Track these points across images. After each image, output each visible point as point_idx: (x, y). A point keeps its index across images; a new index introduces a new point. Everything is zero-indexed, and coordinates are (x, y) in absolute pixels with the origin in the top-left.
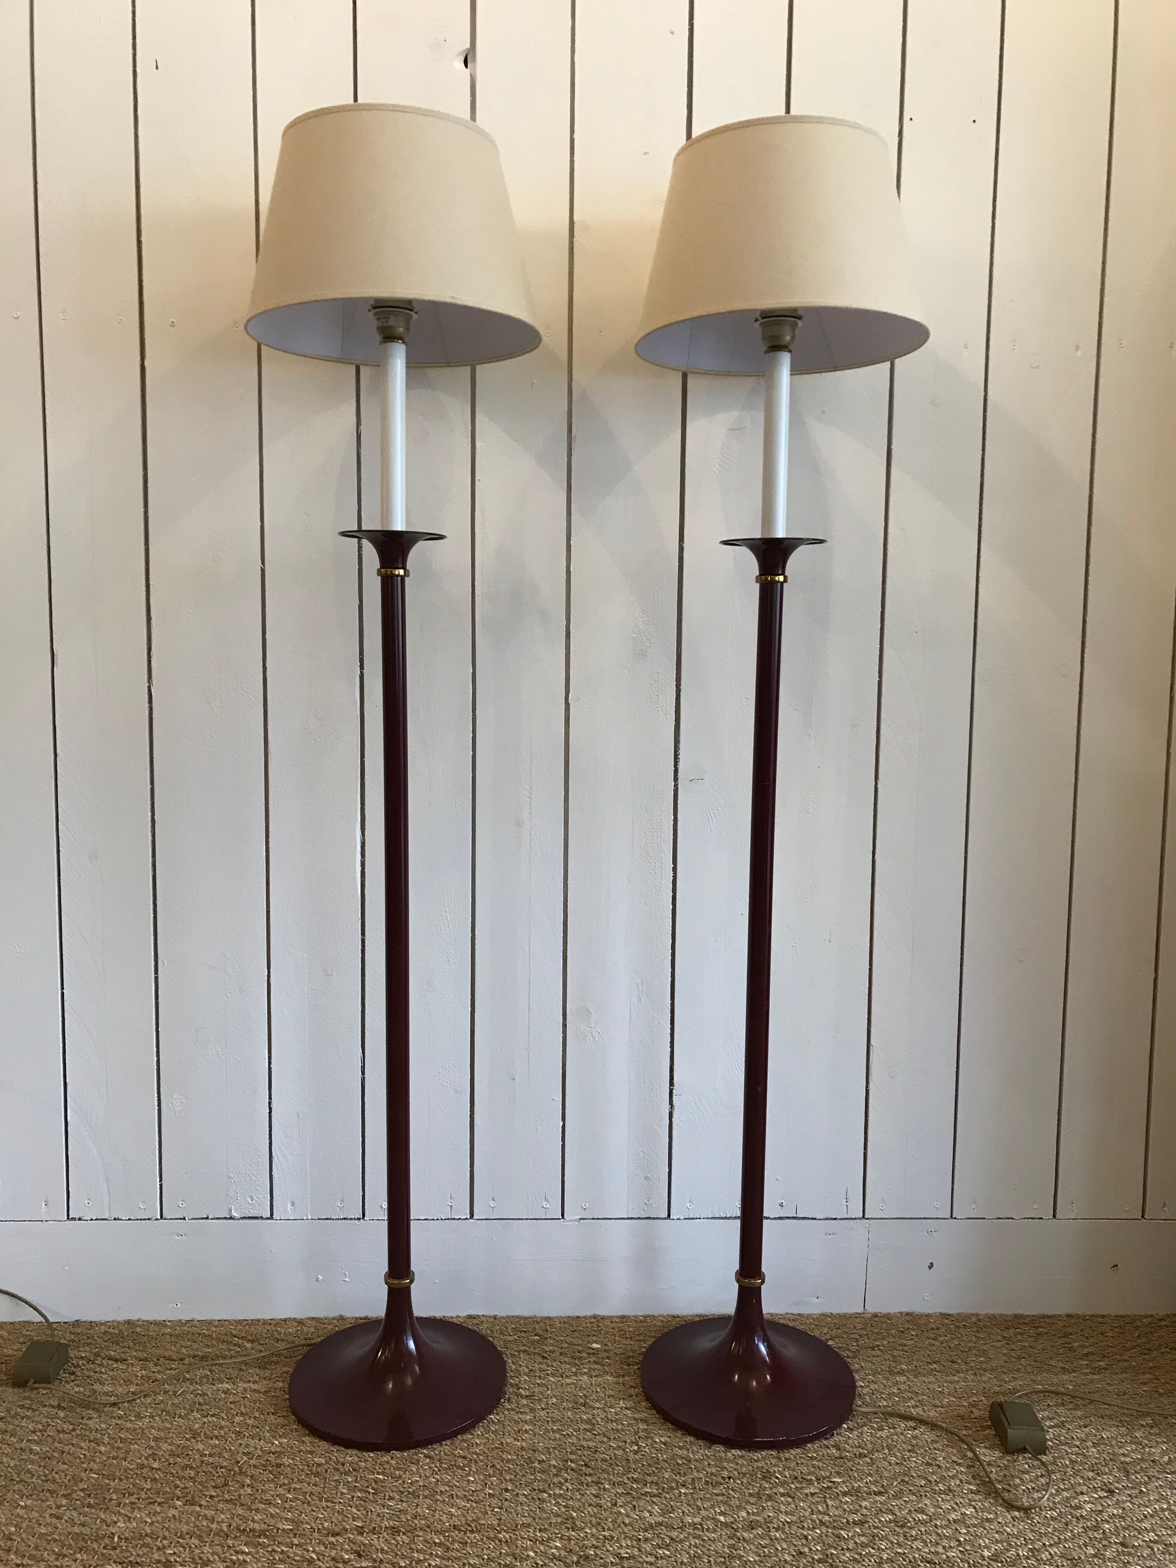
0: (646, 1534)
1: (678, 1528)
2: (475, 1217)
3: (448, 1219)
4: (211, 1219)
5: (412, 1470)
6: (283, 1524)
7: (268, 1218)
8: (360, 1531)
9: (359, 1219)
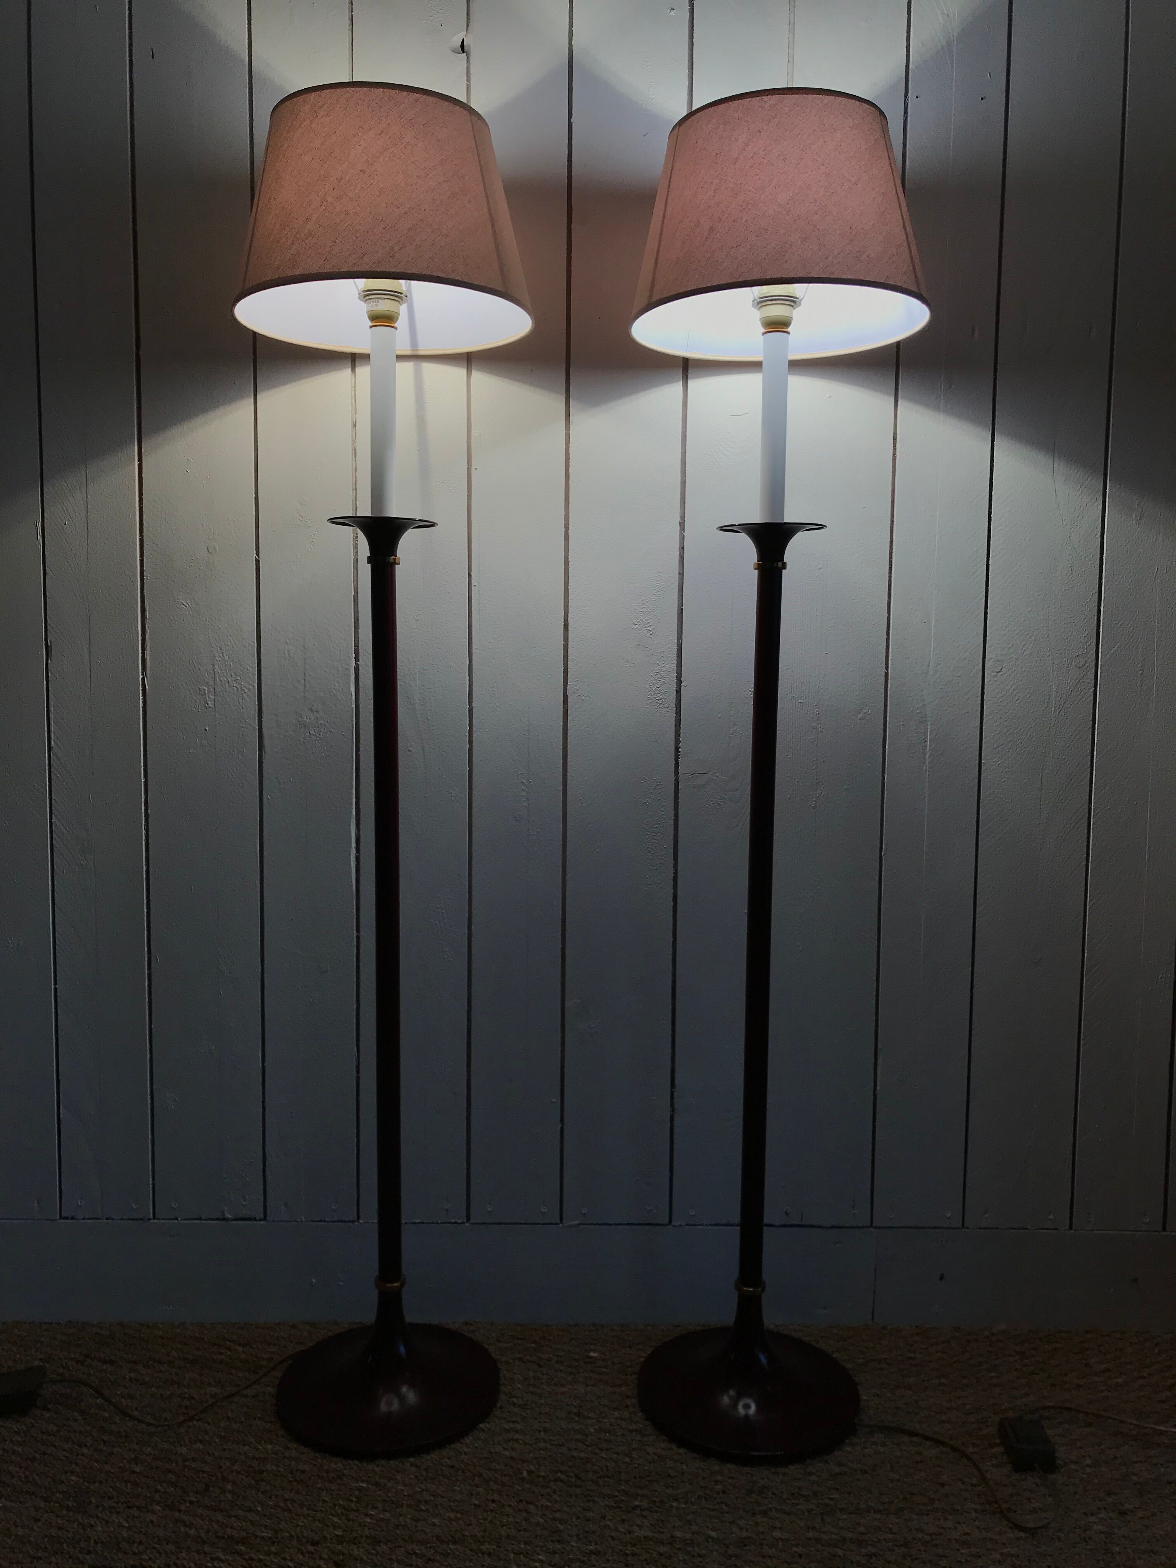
0: (634, 1549)
1: (667, 1544)
2: (472, 1221)
3: (445, 1223)
4: (205, 1220)
5: (396, 1479)
6: (262, 1532)
7: (260, 1220)
8: (340, 1540)
9: (353, 1222)
